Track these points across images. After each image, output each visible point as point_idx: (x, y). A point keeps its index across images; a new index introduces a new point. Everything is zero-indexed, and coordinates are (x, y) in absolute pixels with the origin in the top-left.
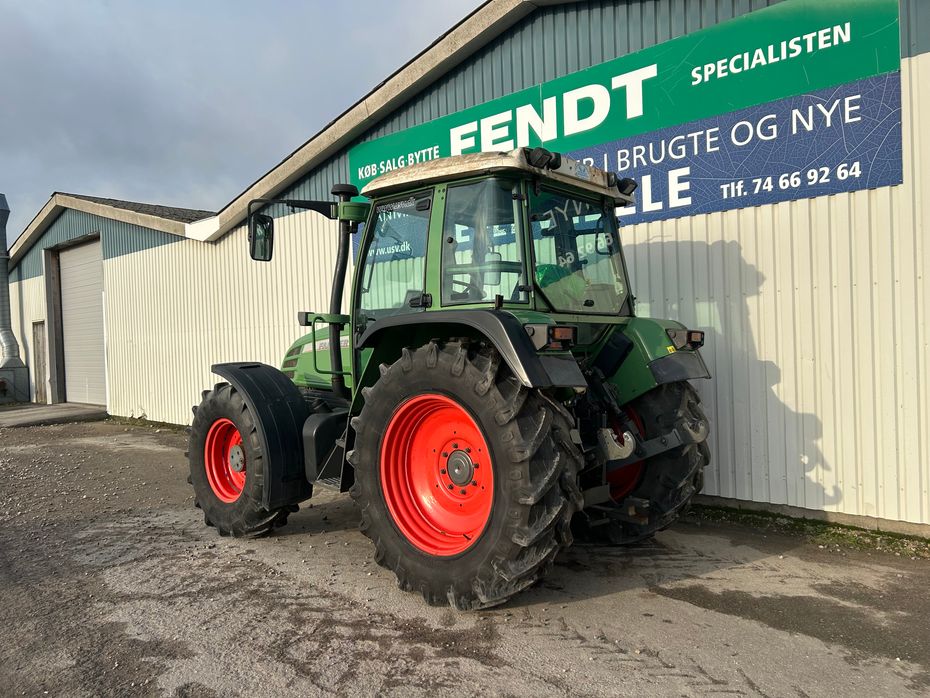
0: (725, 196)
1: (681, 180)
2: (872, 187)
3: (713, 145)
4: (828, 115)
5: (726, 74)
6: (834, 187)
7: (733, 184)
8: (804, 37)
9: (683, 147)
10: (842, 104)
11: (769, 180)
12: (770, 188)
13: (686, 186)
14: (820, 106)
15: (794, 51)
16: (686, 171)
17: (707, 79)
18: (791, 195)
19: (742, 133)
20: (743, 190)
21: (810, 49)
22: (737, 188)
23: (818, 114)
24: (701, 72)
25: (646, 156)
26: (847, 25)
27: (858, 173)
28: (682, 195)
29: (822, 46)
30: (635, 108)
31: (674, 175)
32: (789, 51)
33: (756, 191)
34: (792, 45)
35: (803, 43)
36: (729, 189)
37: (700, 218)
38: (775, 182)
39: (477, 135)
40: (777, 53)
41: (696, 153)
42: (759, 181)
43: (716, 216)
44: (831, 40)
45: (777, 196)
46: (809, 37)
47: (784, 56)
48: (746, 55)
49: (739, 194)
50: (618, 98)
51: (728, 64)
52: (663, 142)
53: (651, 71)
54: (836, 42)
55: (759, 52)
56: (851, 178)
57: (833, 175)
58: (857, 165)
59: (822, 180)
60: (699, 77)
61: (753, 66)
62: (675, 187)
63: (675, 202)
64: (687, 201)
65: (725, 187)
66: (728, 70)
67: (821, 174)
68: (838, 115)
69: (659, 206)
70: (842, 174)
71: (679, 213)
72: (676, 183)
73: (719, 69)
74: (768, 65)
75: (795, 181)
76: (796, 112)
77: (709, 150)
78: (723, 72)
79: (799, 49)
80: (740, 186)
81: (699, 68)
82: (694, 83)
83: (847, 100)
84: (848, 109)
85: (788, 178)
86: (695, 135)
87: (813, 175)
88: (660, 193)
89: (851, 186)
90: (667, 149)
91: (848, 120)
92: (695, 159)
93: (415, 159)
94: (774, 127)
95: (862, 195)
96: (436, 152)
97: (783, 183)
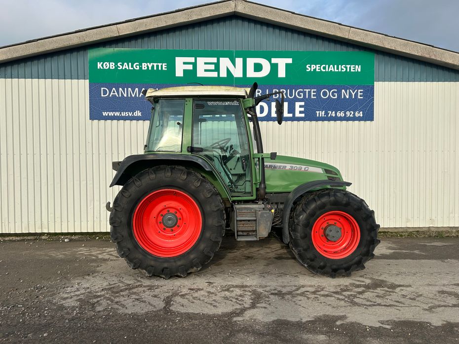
0: (318, 116)
1: (301, 106)
2: (365, 120)
3: (314, 95)
4: (353, 94)
5: (319, 70)
6: (354, 119)
7: (321, 112)
8: (347, 66)
9: (302, 94)
10: (357, 91)
11: (334, 112)
12: (334, 115)
13: (302, 109)
14: (351, 90)
15: (343, 70)
16: (303, 103)
17: (312, 70)
18: (341, 119)
19: (325, 94)
20: (324, 115)
21: (348, 70)
22: (322, 114)
23: (350, 93)
24: (310, 67)
25: (286, 94)
26: (360, 66)
27: (361, 115)
28: (301, 112)
29: (352, 71)
30: (282, 73)
31: (298, 104)
32: (342, 69)
33: (329, 116)
34: (343, 67)
35: (346, 68)
36: (319, 113)
37: (308, 122)
38: (336, 113)
39: (195, 65)
40: (338, 69)
41: (307, 97)
42: (330, 112)
43: (314, 122)
44: (355, 69)
45: (336, 119)
46: (348, 66)
47: (340, 70)
48: (327, 66)
49: (323, 116)
50: (274, 67)
51: (320, 67)
52: (294, 90)
53: (290, 61)
54: (356, 71)
55: (331, 66)
56: (360, 116)
57: (354, 114)
58: (361, 112)
59: (351, 116)
60: (309, 69)
61: (329, 70)
62: (298, 109)
63: (297, 115)
64: (303, 115)
65: (318, 112)
66: (320, 69)
67: (351, 114)
68: (356, 94)
69: (291, 115)
70: (357, 115)
71: (299, 119)
72: (298, 107)
73: (317, 68)
74: (334, 72)
75: (342, 114)
76: (343, 91)
77: (312, 97)
78: (319, 69)
79: (345, 69)
80: (323, 113)
81: (309, 65)
82: (307, 70)
83: (359, 91)
84: (359, 94)
85: (340, 113)
86: (307, 90)
87: (348, 113)
88: (292, 110)
89: (359, 119)
90: (295, 93)
91: (359, 97)
92: (307, 99)
93: (148, 66)
94: (336, 94)
95: (362, 122)
96: (164, 67)
97: (338, 114)
